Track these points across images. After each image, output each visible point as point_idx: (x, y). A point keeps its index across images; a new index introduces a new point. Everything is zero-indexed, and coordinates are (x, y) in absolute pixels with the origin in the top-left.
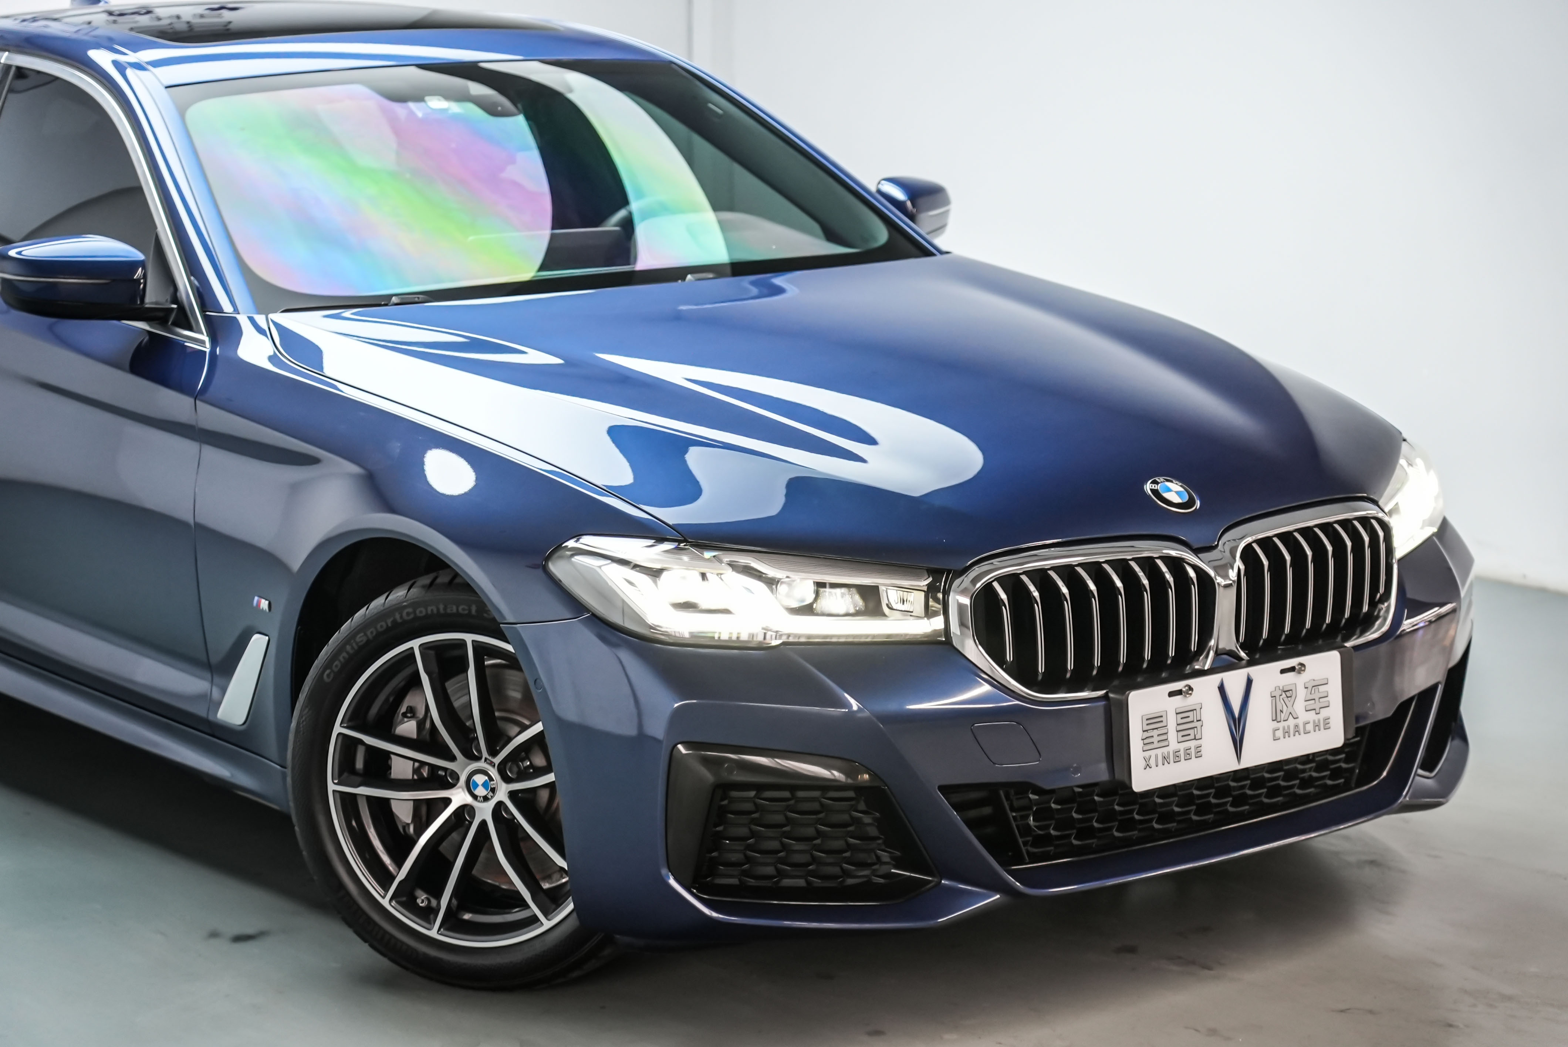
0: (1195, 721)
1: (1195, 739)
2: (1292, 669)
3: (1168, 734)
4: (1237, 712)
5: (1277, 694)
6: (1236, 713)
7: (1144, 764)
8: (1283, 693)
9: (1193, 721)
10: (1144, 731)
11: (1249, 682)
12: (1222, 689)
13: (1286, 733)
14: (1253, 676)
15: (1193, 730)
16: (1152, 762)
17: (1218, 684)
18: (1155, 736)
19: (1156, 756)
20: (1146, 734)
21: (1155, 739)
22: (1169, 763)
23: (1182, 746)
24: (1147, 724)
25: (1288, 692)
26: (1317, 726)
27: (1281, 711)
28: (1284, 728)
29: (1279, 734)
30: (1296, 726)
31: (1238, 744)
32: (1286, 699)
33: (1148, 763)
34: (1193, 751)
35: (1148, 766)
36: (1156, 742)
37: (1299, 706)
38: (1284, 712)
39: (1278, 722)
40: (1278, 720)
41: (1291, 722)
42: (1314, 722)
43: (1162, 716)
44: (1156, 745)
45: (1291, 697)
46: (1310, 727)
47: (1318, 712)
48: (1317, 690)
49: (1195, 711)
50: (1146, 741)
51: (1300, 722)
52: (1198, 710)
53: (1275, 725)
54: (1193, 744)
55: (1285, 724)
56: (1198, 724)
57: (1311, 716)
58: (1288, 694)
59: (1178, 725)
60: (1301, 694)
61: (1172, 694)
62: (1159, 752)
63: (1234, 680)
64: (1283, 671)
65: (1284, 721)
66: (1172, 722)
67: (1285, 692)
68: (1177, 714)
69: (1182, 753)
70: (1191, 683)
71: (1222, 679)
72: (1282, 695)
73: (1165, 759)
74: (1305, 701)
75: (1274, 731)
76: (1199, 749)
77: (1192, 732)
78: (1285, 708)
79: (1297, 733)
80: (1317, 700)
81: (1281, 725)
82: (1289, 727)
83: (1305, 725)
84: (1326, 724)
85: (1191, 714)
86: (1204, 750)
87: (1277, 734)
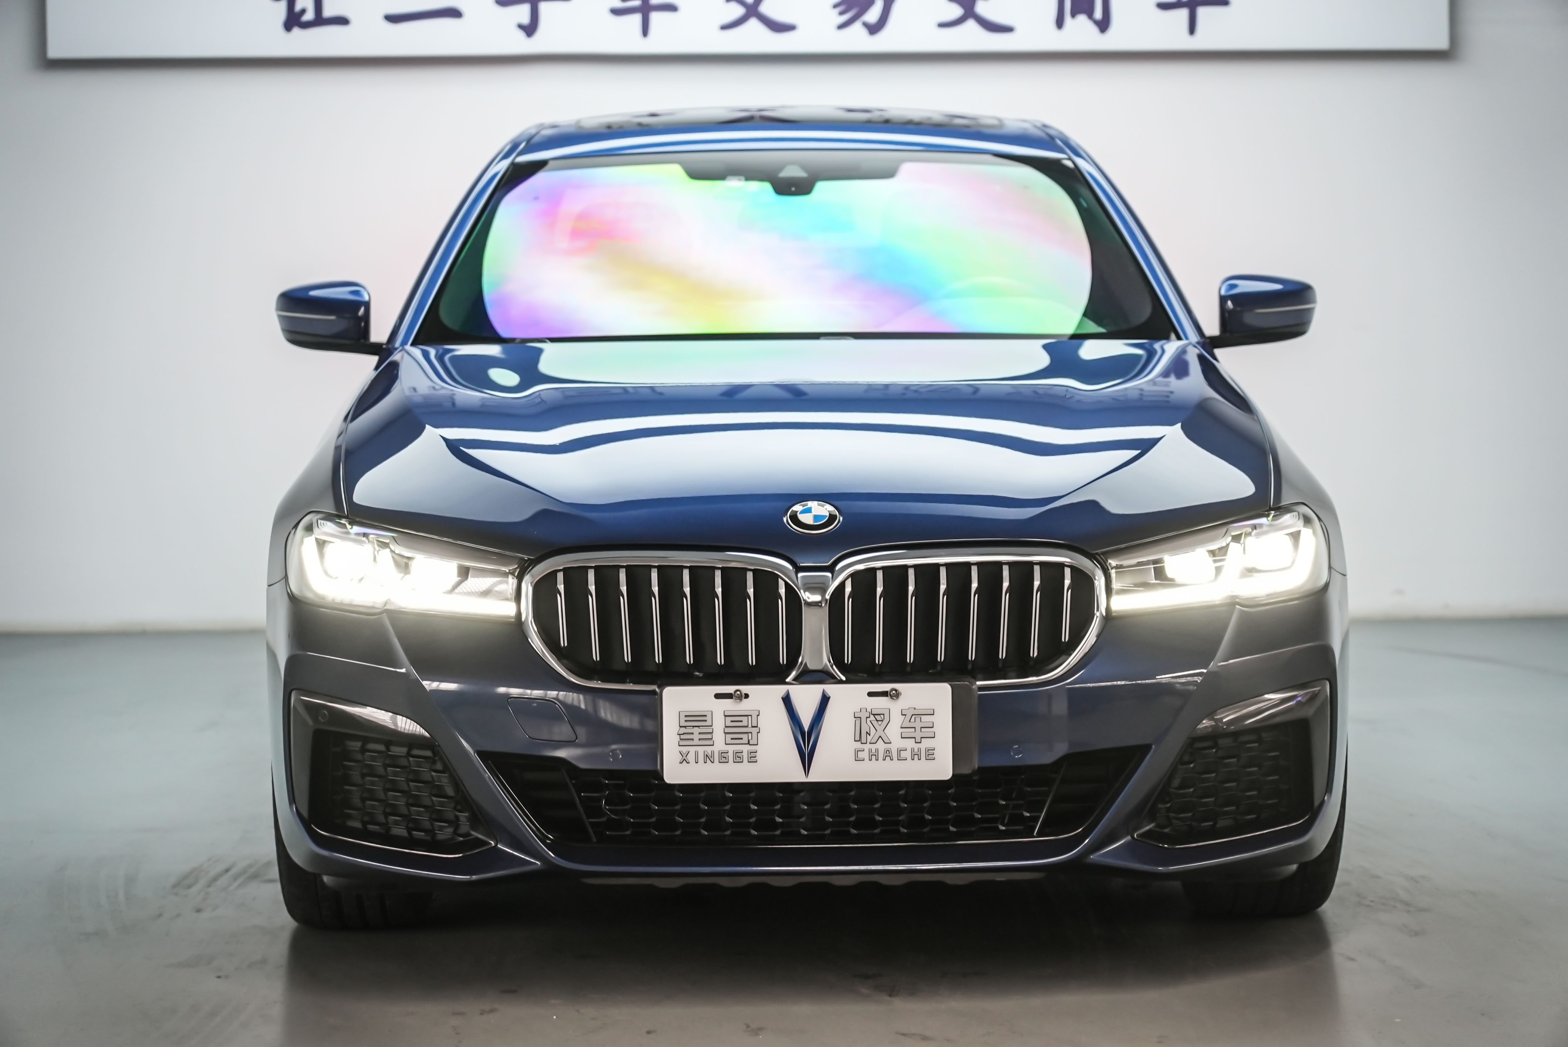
0: (750, 726)
1: (749, 743)
2: (884, 694)
3: (713, 734)
4: (806, 723)
5: (864, 715)
6: (806, 726)
7: (679, 758)
8: (872, 716)
9: (747, 726)
10: (680, 727)
11: (825, 700)
12: (787, 700)
13: (874, 756)
14: (830, 694)
15: (746, 735)
16: (691, 757)
17: (782, 694)
18: (696, 733)
19: (697, 753)
20: (683, 730)
21: (696, 737)
22: (712, 762)
23: (731, 749)
24: (686, 721)
25: (878, 716)
26: (916, 755)
27: (867, 733)
28: (870, 750)
29: (864, 755)
30: (888, 751)
31: (807, 758)
32: (875, 723)
33: (684, 757)
34: (745, 755)
35: (684, 760)
36: (696, 739)
37: (894, 731)
38: (872, 734)
39: (861, 743)
40: (864, 740)
41: (881, 746)
42: (913, 750)
43: (706, 716)
44: (696, 742)
45: (882, 721)
46: (907, 754)
47: (918, 740)
48: (918, 719)
49: (750, 717)
50: (682, 737)
51: (894, 748)
52: (754, 717)
53: (858, 745)
54: (746, 749)
55: (873, 747)
56: (755, 730)
57: (910, 744)
58: (878, 717)
59: (726, 727)
60: (897, 720)
61: (718, 696)
62: (701, 750)
63: (805, 694)
64: (871, 694)
65: (870, 743)
66: (718, 724)
67: (874, 715)
68: (725, 716)
69: (731, 755)
70: (745, 689)
71: (788, 690)
72: (869, 717)
73: (708, 758)
74: (901, 728)
75: (857, 752)
76: (753, 755)
77: (745, 737)
78: (873, 731)
79: (888, 758)
80: (918, 729)
81: (867, 747)
82: (877, 750)
83: (899, 751)
84: (930, 755)
85: (744, 719)
86: (759, 756)
87: (861, 755)
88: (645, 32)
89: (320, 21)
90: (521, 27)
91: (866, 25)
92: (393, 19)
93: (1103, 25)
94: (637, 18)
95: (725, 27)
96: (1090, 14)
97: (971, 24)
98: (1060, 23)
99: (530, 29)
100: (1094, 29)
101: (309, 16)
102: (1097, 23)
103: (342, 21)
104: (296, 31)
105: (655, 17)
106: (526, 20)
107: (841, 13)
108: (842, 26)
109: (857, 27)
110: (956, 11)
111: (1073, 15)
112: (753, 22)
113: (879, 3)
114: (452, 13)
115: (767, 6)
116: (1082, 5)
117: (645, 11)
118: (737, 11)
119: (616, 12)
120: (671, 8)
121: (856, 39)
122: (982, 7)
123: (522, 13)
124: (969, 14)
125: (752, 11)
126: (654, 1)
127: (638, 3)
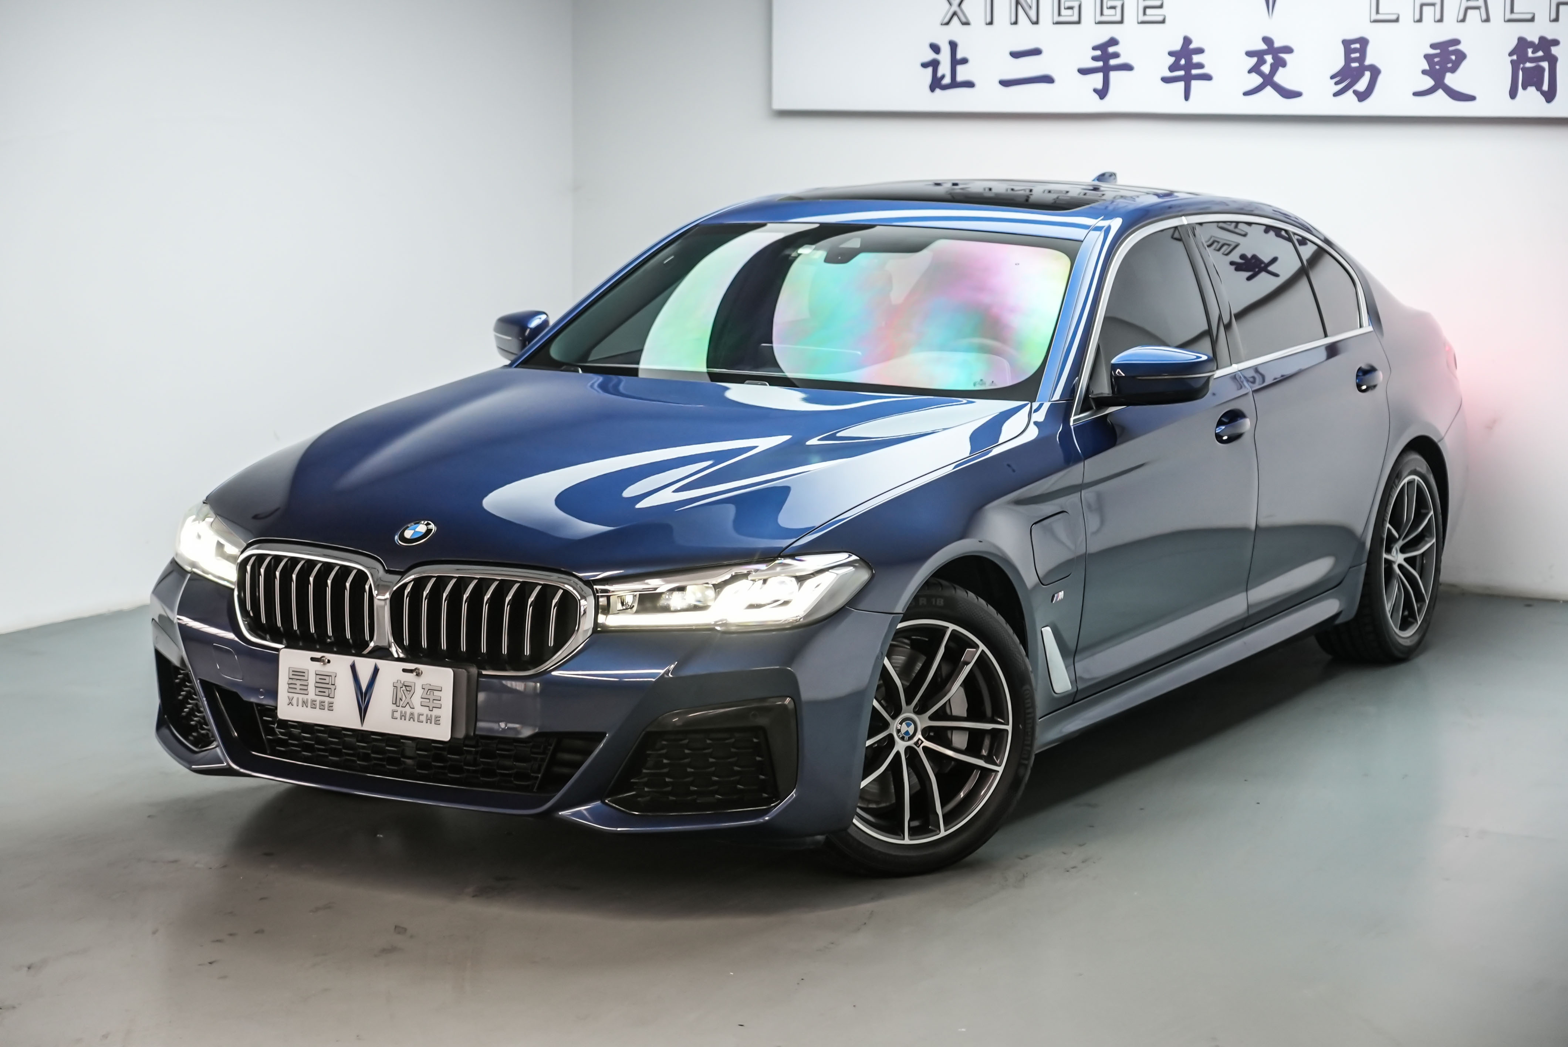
0: (330, 684)
1: (329, 696)
2: (411, 671)
3: (308, 686)
4: (364, 686)
5: (399, 685)
6: (364, 689)
7: (287, 701)
8: (404, 687)
9: (328, 684)
10: (290, 679)
11: (376, 670)
12: (353, 667)
13: (403, 716)
14: (379, 666)
15: (328, 690)
16: (294, 702)
17: (350, 663)
18: (298, 685)
19: (298, 699)
20: (291, 681)
21: (298, 687)
22: (307, 707)
23: (319, 699)
24: (293, 675)
25: (408, 687)
26: (429, 720)
27: (400, 699)
28: (401, 712)
29: (397, 715)
30: (412, 714)
31: (363, 711)
32: (405, 692)
33: (290, 701)
34: (326, 704)
35: (290, 703)
36: (298, 689)
37: (416, 700)
38: (403, 700)
39: (397, 706)
40: (398, 704)
41: (408, 710)
42: (427, 715)
43: (304, 673)
44: (298, 691)
45: (410, 691)
46: (423, 718)
47: (431, 709)
48: (432, 693)
49: (330, 677)
50: (291, 686)
51: (416, 712)
52: (333, 677)
53: (394, 707)
54: (327, 700)
55: (404, 710)
56: (333, 687)
57: (425, 711)
59: (316, 682)
60: (419, 692)
61: (313, 659)
62: (301, 697)
63: (365, 666)
64: (404, 670)
65: (402, 707)
66: (312, 680)
67: (406, 686)
68: (316, 674)
69: (318, 703)
70: (328, 656)
71: (354, 661)
72: (402, 687)
73: (305, 703)
74: (422, 698)
75: (394, 711)
76: (331, 705)
77: (326, 690)
78: (404, 698)
79: (412, 719)
80: (431, 700)
81: (400, 709)
82: (405, 713)
83: (419, 715)
84: (437, 720)
85: (327, 678)
86: (335, 706)
87: (396, 715)
88: (1187, 97)
89: (955, 84)
90: (1095, 91)
91: (1355, 92)
92: (1005, 83)
93: (1550, 96)
94: (1181, 85)
95: (1246, 94)
96: (1539, 88)
97: (1440, 92)
98: (1513, 94)
99: (1102, 93)
100: (1542, 99)
101: (947, 80)
102: (1543, 93)
103: (969, 84)
104: (938, 91)
105: (1195, 84)
106: (1100, 86)
107: (1337, 83)
108: (1336, 94)
109: (1349, 94)
110: (1429, 82)
111: (1525, 87)
112: (1269, 89)
113: (1367, 74)
114: (1047, 79)
115: (1281, 77)
116: (1533, 79)
117: (1187, 80)
118: (1257, 80)
119: (1166, 80)
120: (1207, 77)
121: (1348, 105)
122: (1450, 80)
123: (1097, 80)
124: (1439, 84)
125: (1268, 81)
126: (1194, 72)
127: (1182, 73)
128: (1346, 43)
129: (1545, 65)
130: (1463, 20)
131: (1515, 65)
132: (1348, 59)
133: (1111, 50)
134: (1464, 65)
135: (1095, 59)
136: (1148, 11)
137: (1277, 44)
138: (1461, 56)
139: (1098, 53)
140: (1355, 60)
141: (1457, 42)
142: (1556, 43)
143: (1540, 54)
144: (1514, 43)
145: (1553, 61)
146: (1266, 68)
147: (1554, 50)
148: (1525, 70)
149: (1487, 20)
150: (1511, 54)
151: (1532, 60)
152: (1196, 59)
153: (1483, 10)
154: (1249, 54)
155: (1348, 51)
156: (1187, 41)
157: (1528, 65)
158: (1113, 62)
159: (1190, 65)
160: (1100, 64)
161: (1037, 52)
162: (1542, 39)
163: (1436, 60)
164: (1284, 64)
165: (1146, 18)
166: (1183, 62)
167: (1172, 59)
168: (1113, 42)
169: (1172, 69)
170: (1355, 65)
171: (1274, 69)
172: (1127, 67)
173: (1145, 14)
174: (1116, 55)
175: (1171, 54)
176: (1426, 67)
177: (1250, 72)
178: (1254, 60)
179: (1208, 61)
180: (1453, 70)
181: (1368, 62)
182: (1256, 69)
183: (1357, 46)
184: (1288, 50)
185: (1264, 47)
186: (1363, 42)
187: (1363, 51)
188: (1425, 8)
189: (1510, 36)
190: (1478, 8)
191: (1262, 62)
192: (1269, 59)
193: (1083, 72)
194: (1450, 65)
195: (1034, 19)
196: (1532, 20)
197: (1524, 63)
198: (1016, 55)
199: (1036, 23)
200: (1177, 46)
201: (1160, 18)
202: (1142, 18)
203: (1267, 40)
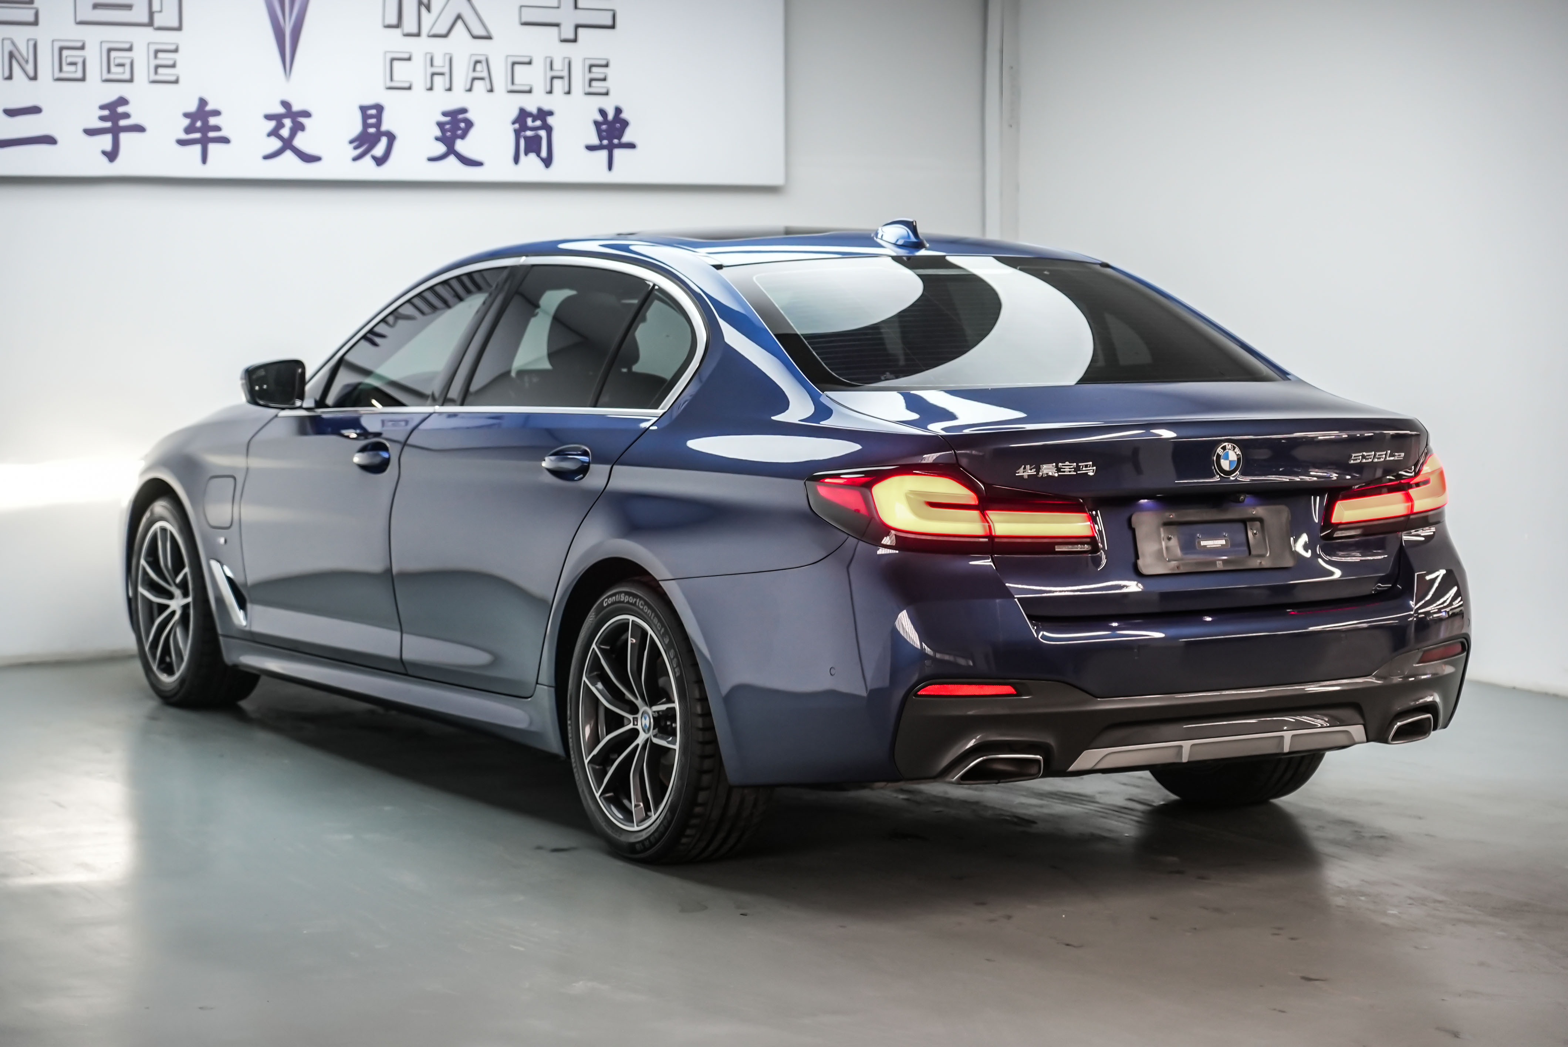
88: (204, 160)
90: (104, 153)
91: (374, 158)
93: (548, 162)
94: (197, 149)
95: (266, 157)
96: (538, 155)
97: (452, 159)
98: (516, 160)
99: (112, 155)
100: (541, 165)
102: (543, 160)
105: (212, 147)
106: (108, 147)
107: (356, 148)
108: (356, 159)
109: (368, 159)
110: (441, 149)
111: (526, 154)
112: (288, 154)
113: (384, 141)
114: (49, 140)
115: (300, 141)
116: (533, 146)
117: (204, 142)
118: (276, 144)
119: (182, 143)
120: (225, 140)
121: (367, 170)
122: (460, 146)
123: (106, 142)
124: (451, 151)
125: (288, 144)
126: (211, 134)
127: (197, 135)
128: (363, 109)
129: (543, 133)
130: (470, 90)
131: (517, 133)
132: (366, 125)
133: (121, 110)
134: (472, 133)
135: (102, 118)
136: (160, 70)
137: (296, 108)
138: (469, 124)
139: (106, 113)
140: (372, 126)
141: (464, 111)
142: (551, 113)
143: (538, 123)
144: (515, 113)
145: (549, 129)
146: (285, 132)
147: (550, 120)
148: (526, 138)
149: (491, 90)
150: (514, 123)
151: (532, 129)
152: (213, 121)
153: (487, 81)
154: (268, 117)
155: (365, 117)
156: (203, 102)
157: (529, 133)
158: (123, 123)
159: (207, 128)
160: (108, 124)
161: (35, 110)
162: (540, 110)
163: (448, 127)
164: (302, 128)
165: (158, 78)
166: (199, 124)
167: (187, 122)
168: (123, 101)
169: (188, 130)
170: (372, 130)
171: (293, 133)
172: (139, 129)
173: (156, 73)
174: (126, 116)
175: (186, 115)
176: (438, 133)
177: (269, 135)
178: (272, 124)
179: (226, 123)
180: (463, 137)
181: (384, 127)
182: (274, 133)
183: (373, 112)
184: (307, 114)
185: (281, 110)
186: (379, 108)
187: (379, 117)
188: (436, 78)
189: (511, 106)
190: (482, 79)
191: (280, 126)
192: (288, 122)
193: (90, 132)
194: (459, 132)
195: (31, 74)
196: (530, 91)
197: (525, 131)
198: (11, 113)
199: (35, 78)
200: (192, 107)
201: (173, 78)
202: (153, 77)
203: (286, 104)
